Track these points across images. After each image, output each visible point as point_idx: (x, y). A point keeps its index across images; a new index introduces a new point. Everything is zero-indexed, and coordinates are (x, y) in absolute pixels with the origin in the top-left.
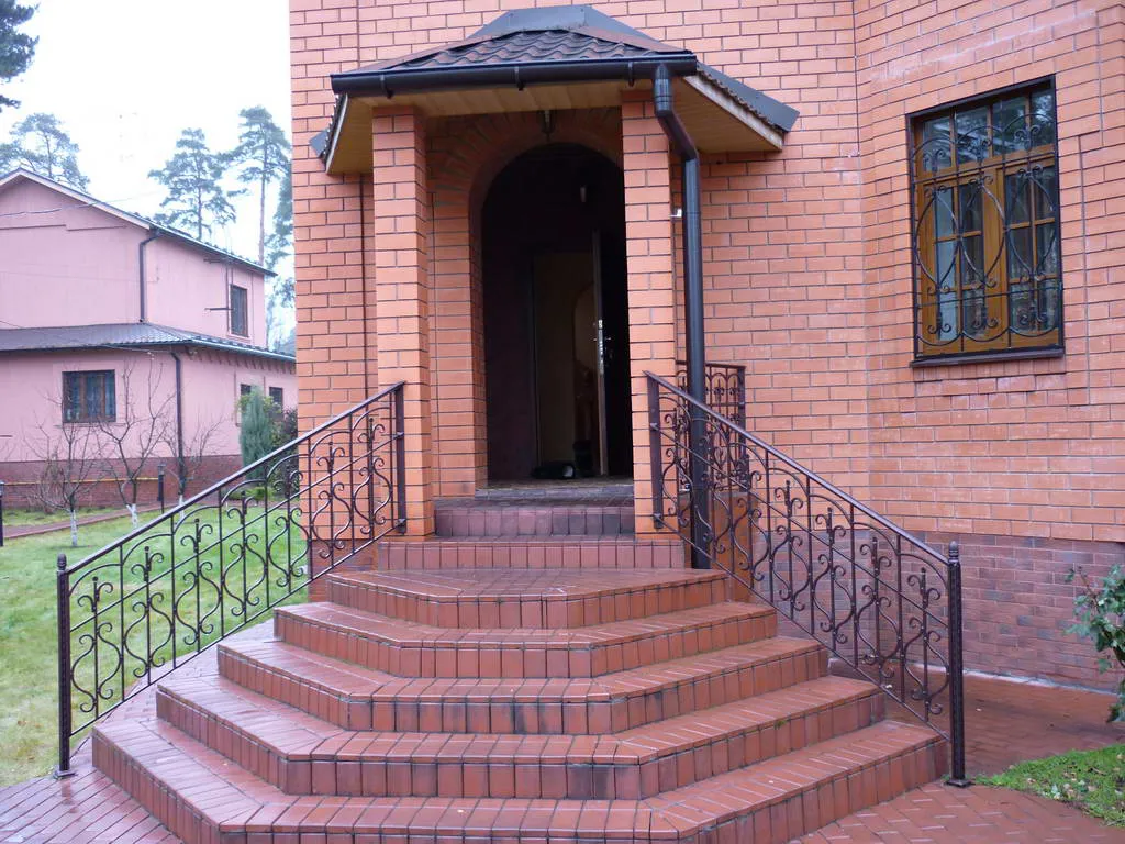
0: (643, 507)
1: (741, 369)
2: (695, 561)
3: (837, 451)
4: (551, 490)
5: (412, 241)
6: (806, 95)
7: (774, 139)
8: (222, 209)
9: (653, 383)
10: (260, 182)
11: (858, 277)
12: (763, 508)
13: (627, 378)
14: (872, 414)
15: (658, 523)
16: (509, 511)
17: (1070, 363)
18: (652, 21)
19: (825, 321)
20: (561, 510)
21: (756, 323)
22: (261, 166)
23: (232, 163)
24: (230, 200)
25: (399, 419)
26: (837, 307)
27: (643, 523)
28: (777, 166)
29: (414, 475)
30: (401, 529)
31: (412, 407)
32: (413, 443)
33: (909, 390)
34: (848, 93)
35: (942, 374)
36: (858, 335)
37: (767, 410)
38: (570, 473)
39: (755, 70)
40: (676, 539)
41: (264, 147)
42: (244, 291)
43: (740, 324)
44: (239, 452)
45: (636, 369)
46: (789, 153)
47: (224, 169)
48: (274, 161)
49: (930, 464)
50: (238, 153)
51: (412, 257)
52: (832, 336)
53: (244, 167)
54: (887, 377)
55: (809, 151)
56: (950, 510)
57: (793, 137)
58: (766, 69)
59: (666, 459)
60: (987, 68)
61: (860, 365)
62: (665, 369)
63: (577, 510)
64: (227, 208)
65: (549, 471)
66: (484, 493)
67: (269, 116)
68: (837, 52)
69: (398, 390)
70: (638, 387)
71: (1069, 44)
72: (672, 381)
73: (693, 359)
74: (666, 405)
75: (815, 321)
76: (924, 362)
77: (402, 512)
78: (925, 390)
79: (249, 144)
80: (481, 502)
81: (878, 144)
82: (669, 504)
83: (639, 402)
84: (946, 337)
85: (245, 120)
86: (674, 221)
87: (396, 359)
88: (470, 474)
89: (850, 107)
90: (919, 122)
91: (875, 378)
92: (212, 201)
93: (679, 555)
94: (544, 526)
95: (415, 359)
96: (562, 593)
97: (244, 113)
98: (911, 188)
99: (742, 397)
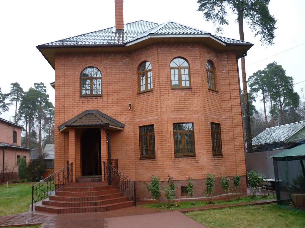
0: (103, 178)
1: (117, 160)
2: (109, 184)
3: (131, 170)
4: (91, 176)
5: (74, 145)
6: (126, 123)
7: (122, 129)
8: (5, 108)
9: (104, 163)
10: (16, 101)
11: (133, 147)
12: (120, 180)
13: (101, 162)
14: (135, 165)
15: (105, 180)
16: (86, 179)
17: (156, 159)
18: (106, 112)
19: (129, 153)
20: (93, 179)
21: (120, 153)
22: (16, 97)
23: (8, 97)
24: (7, 106)
25: (72, 167)
26: (131, 151)
27: (103, 180)
28: (123, 132)
29: (74, 174)
30: (72, 181)
31: (74, 166)
32: (74, 170)
33: (139, 162)
34: (132, 122)
35: (143, 160)
36: (133, 155)
37: (121, 165)
38: (94, 174)
39: (120, 119)
40: (107, 182)
41: (17, 93)
42: (17, 132)
43: (117, 153)
44: (18, 171)
45: (102, 161)
46: (124, 130)
47: (6, 98)
48: (20, 96)
49: (142, 172)
50: (10, 94)
51: (74, 147)
52: (130, 155)
53: (11, 98)
54: (137, 160)
55: (127, 130)
56: (144, 178)
57: (125, 128)
58: (121, 119)
59: (106, 172)
60: (147, 122)
61: (134, 159)
62: (106, 161)
63: (95, 179)
64: (6, 107)
65: (91, 174)
66: (82, 177)
67: (19, 85)
68: (131, 117)
69: (72, 164)
70: (102, 163)
71: (155, 121)
72: (106, 162)
73: (109, 159)
74: (106, 165)
75: (127, 153)
76: (141, 159)
77: (72, 179)
78: (141, 162)
79: (13, 92)
80: (81, 178)
81: (135, 129)
82: (106, 177)
83: (102, 165)
84: (144, 155)
85: (12, 86)
86: (107, 143)
87: (72, 159)
88: (80, 174)
89: (132, 124)
90: (140, 127)
91: (136, 160)
92: (2, 106)
93: (107, 183)
94: (90, 181)
95: (74, 159)
96: (93, 187)
97: (12, 84)
98: (139, 136)
99: (118, 163)
